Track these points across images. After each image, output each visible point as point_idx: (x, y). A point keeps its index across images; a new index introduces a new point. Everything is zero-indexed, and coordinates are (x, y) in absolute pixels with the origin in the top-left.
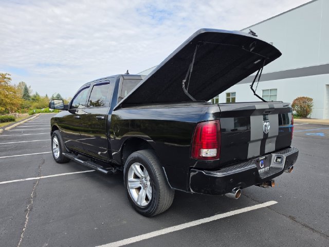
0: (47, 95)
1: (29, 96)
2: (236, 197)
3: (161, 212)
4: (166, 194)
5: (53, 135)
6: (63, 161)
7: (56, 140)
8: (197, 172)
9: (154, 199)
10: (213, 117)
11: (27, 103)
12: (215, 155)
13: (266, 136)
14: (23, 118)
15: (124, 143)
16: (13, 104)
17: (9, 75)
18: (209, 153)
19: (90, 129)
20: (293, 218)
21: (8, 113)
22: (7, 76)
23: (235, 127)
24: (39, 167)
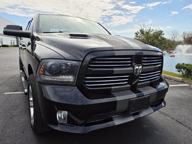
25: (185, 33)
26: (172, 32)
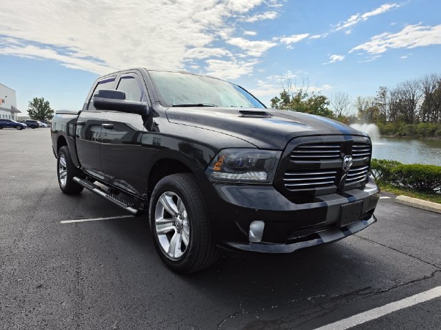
25: (361, 99)
26: (336, 98)
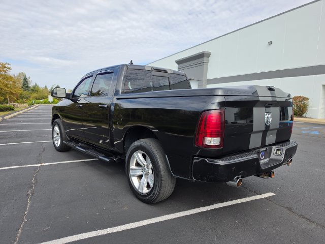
0: (46, 87)
1: (28, 87)
2: (238, 185)
3: (162, 199)
4: (167, 182)
5: (54, 124)
6: (63, 149)
7: (56, 128)
8: (200, 160)
9: (156, 186)
10: (218, 106)
11: (26, 93)
12: (218, 144)
13: (267, 128)
14: (22, 108)
15: (127, 131)
16: (12, 93)
17: (8, 64)
18: (212, 141)
19: (90, 118)
20: (290, 209)
21: (7, 103)
22: (7, 66)
23: (235, 120)
24: (40, 154)
